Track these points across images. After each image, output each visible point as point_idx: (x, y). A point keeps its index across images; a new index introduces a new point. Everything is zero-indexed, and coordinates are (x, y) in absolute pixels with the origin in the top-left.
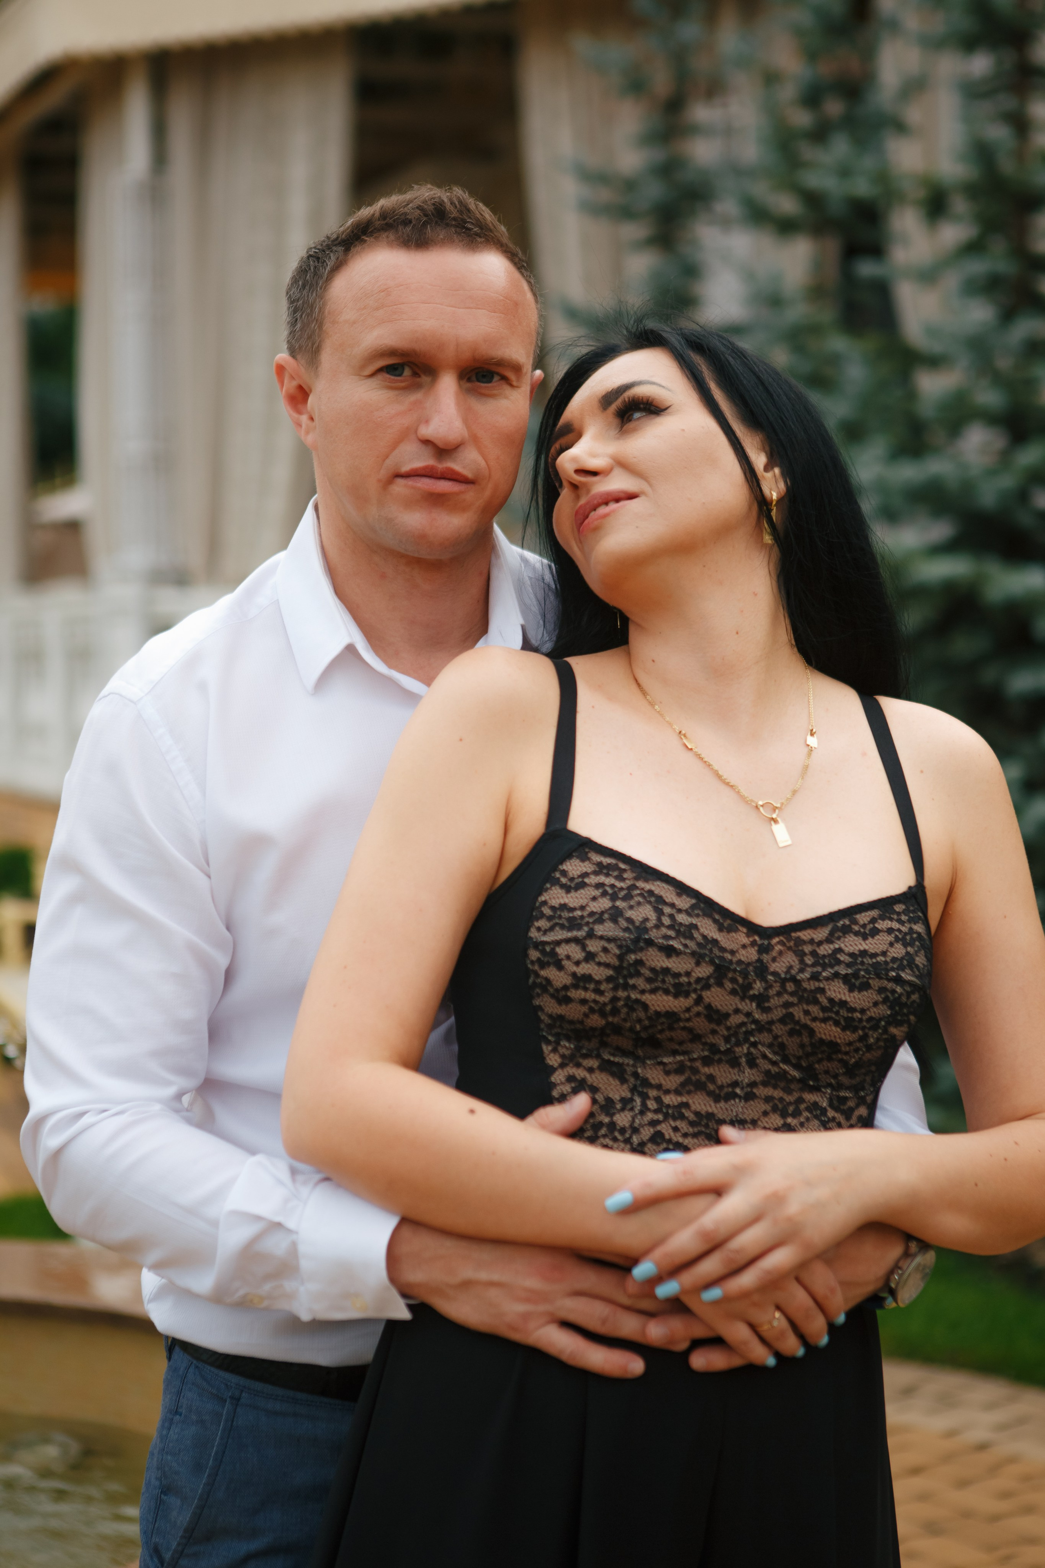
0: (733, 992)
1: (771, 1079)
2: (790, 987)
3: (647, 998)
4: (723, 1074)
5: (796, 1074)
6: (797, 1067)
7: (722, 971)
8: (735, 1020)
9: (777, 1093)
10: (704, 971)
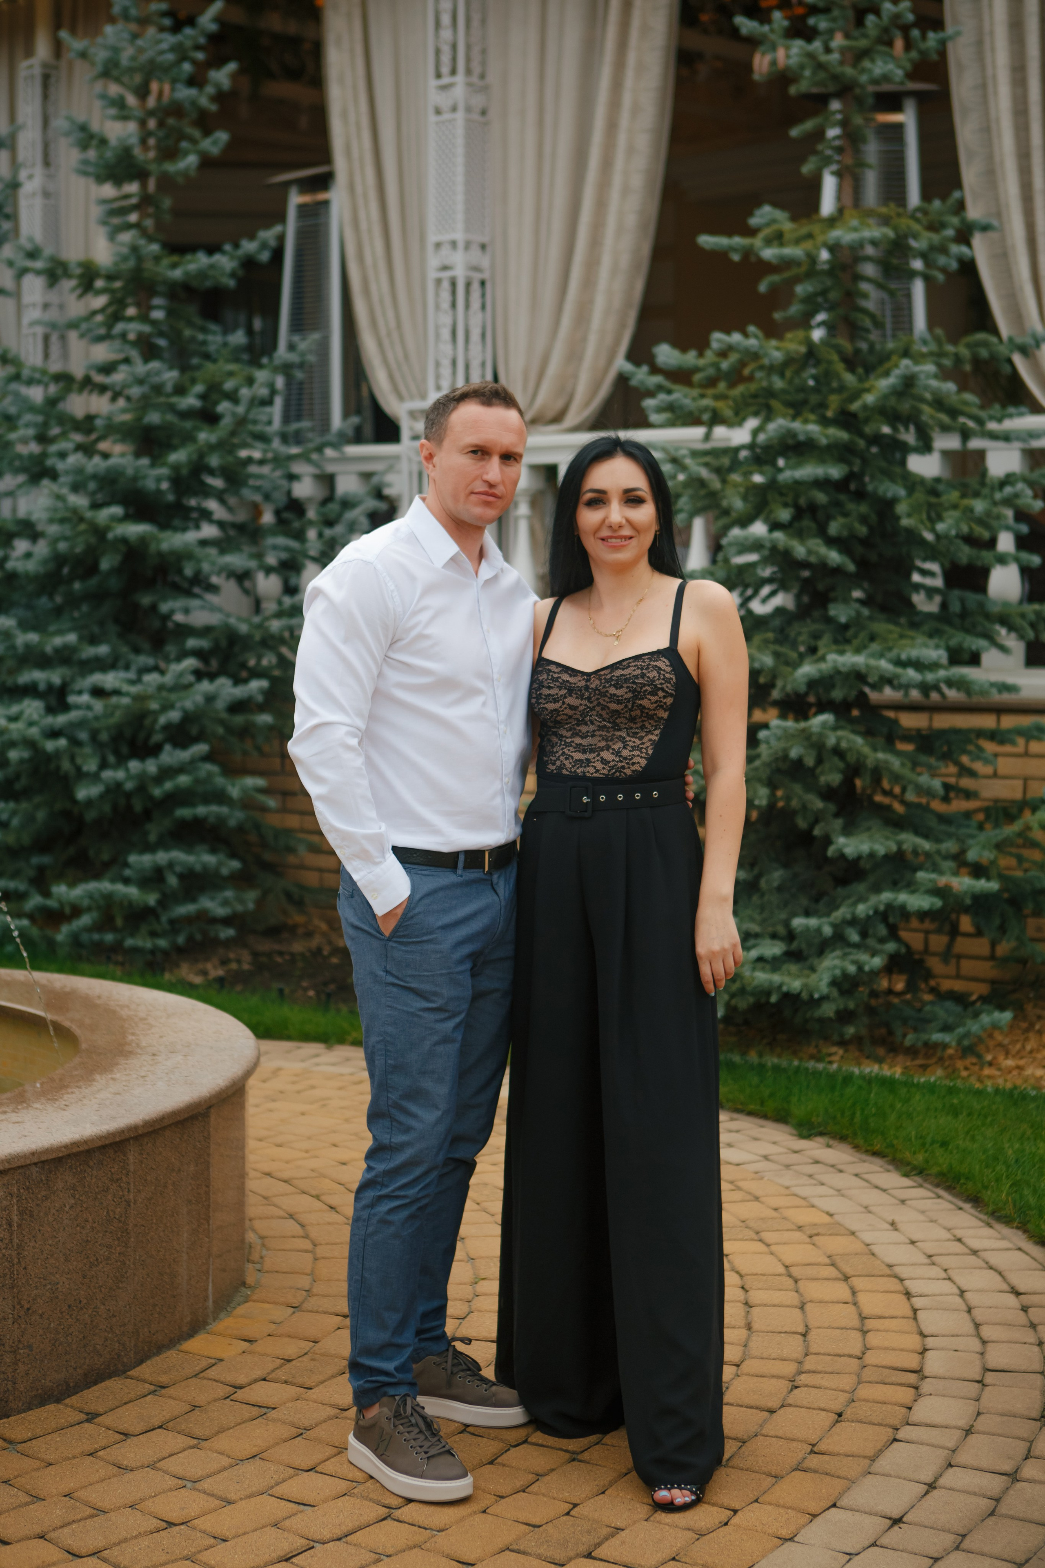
0: (577, 698)
1: (601, 728)
2: (597, 692)
3: (546, 706)
4: (584, 729)
5: (609, 725)
6: (609, 722)
7: (571, 691)
8: (581, 708)
9: (604, 733)
10: (563, 692)
